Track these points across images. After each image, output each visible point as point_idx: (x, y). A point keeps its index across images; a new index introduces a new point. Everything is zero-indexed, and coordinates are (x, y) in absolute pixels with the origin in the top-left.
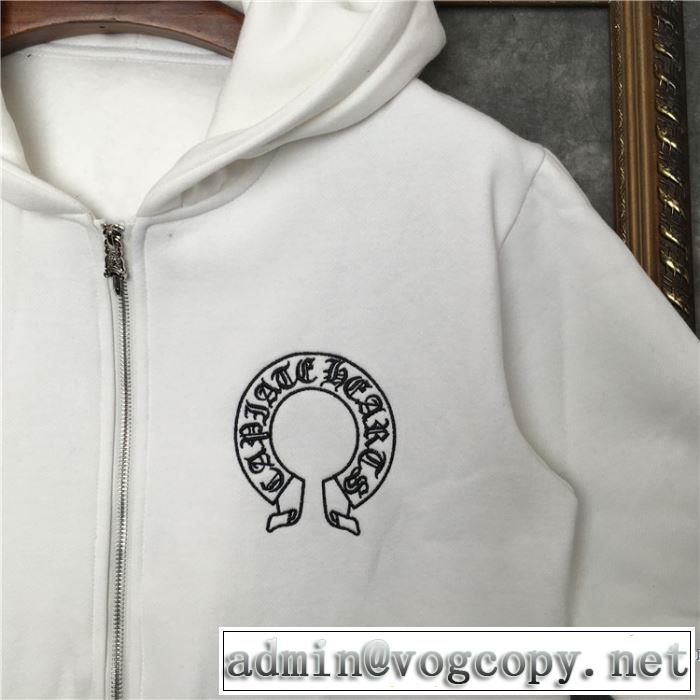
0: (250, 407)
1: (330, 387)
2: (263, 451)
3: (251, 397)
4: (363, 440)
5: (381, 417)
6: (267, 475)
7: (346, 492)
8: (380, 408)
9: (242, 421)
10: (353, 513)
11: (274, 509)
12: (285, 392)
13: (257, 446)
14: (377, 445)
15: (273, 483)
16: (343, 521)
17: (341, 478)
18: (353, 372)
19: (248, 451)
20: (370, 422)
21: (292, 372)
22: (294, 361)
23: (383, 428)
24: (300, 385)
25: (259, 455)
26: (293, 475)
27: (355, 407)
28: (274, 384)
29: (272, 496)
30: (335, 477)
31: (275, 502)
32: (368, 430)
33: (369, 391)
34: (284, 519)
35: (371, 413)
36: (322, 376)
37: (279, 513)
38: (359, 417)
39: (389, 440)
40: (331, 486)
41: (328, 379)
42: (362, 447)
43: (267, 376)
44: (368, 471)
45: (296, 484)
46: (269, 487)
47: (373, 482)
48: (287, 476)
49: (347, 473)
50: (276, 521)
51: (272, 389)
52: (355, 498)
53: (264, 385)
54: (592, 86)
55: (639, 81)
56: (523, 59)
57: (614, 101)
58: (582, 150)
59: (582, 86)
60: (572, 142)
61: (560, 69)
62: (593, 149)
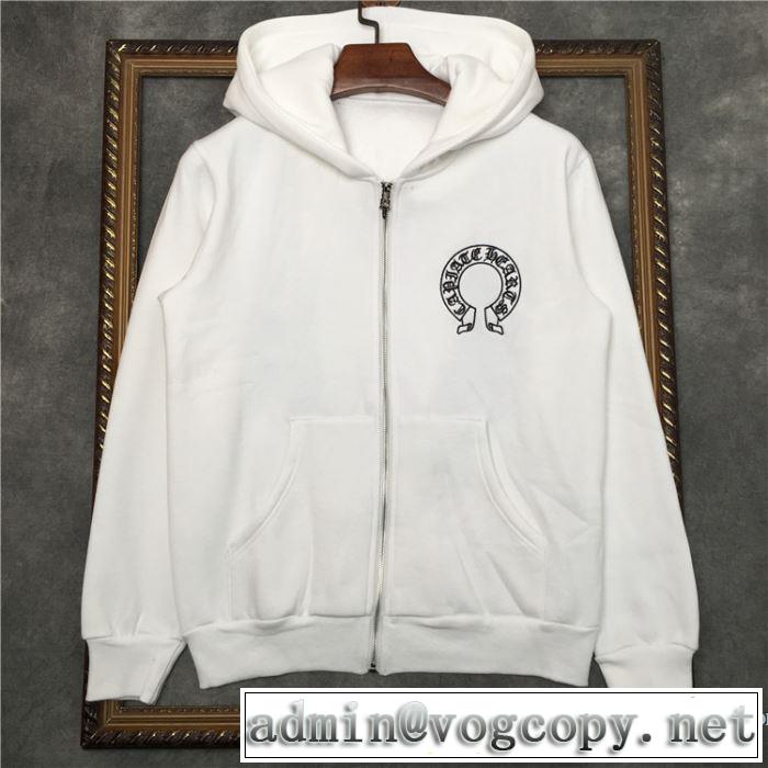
0: (448, 274)
1: (489, 262)
2: (455, 295)
3: (448, 268)
4: (505, 287)
5: (514, 275)
6: (457, 307)
7: (496, 313)
8: (513, 271)
9: (444, 280)
10: (500, 323)
11: (460, 323)
12: (466, 266)
13: (452, 293)
14: (512, 289)
15: (460, 310)
16: (495, 328)
17: (494, 306)
18: (500, 254)
19: (448, 295)
20: (508, 278)
21: (469, 256)
22: (470, 250)
23: (515, 280)
24: (473, 262)
25: (453, 297)
26: (470, 306)
27: (501, 271)
28: (460, 262)
29: (460, 317)
30: (491, 306)
31: (461, 320)
32: (507, 281)
33: (508, 262)
34: (465, 328)
35: (509, 273)
36: (484, 257)
37: (463, 325)
38: (503, 275)
39: (518, 286)
40: (489, 310)
41: (488, 258)
42: (505, 290)
43: (457, 258)
44: (507, 302)
45: (472, 310)
46: (458, 312)
47: (510, 307)
48: (467, 307)
49: (497, 304)
50: (461, 329)
51: (459, 264)
52: (501, 316)
53: (455, 262)
54: (618, 116)
55: (640, 114)
56: (582, 102)
57: (629, 123)
58: (613, 148)
59: (612, 116)
60: (607, 144)
61: (601, 108)
62: (618, 147)
